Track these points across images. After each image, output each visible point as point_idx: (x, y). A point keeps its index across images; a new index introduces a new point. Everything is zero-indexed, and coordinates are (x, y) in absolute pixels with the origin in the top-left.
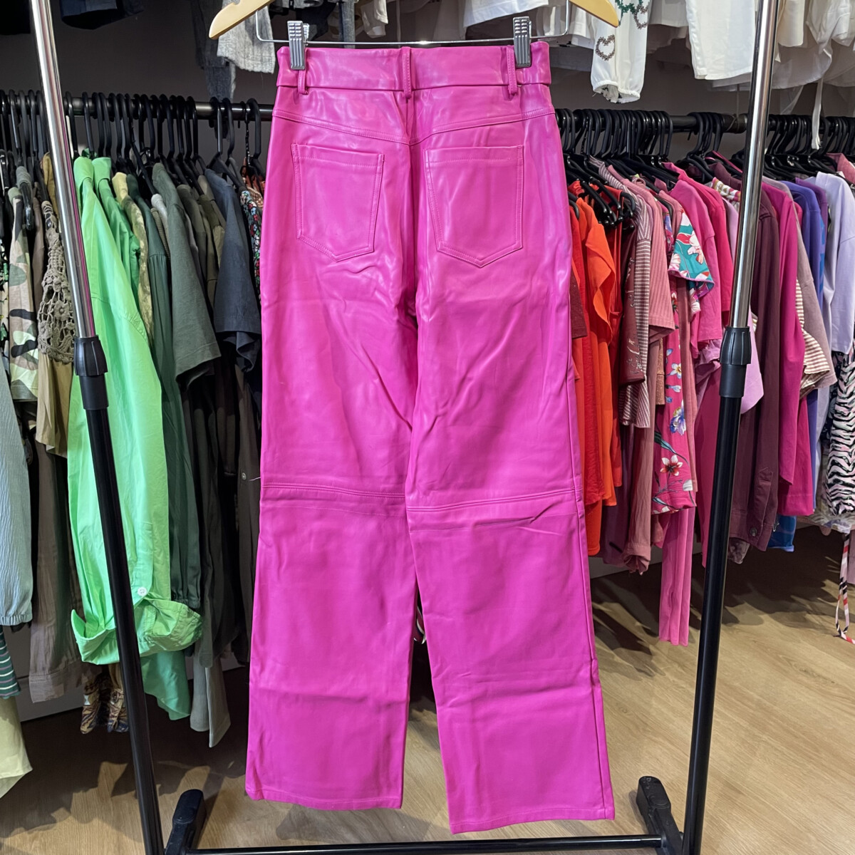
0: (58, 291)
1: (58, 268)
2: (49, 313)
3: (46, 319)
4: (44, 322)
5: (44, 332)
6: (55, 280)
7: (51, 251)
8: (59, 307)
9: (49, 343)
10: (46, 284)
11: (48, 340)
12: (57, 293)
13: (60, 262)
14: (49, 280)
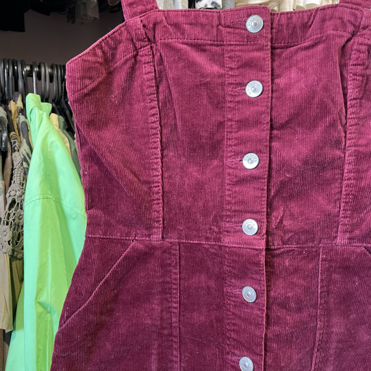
0: (19, 202)
1: (21, 183)
2: (11, 220)
3: (7, 224)
4: (7, 226)
5: (6, 235)
6: (18, 193)
7: (16, 170)
8: (19, 215)
9: (9, 244)
10: (10, 196)
11: (9, 242)
12: (18, 204)
13: (22, 179)
14: (13, 193)
